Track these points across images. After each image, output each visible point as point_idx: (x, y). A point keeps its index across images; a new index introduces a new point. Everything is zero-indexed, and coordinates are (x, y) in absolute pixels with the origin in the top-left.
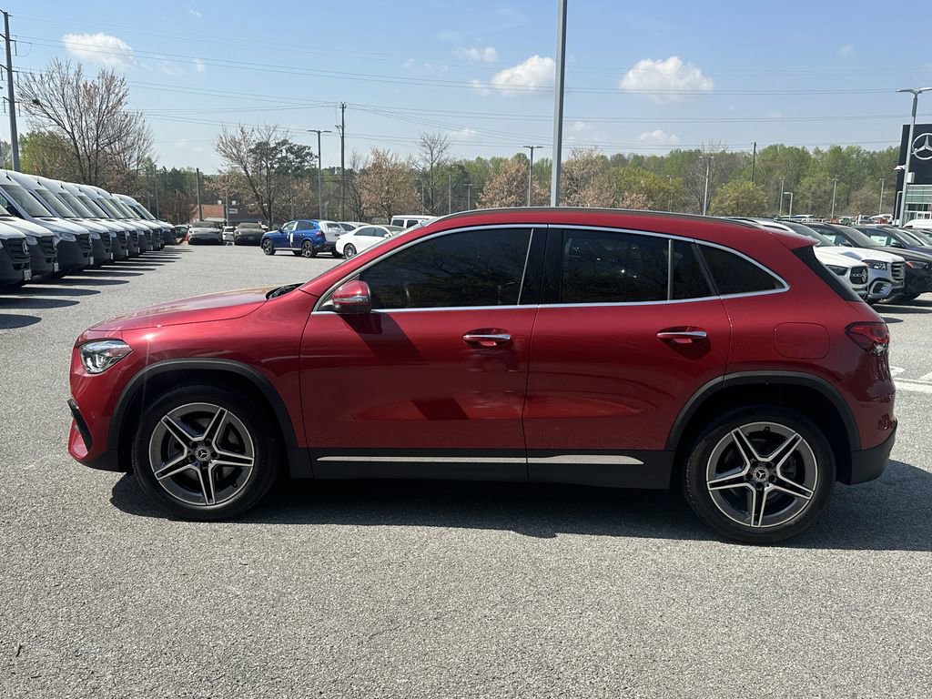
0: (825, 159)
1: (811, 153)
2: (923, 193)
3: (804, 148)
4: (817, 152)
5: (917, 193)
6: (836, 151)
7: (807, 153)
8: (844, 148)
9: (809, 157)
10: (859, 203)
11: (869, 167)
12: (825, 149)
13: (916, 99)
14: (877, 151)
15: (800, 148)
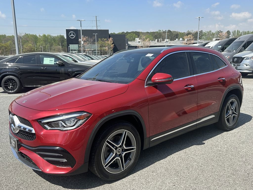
0: (42, 38)
1: (38, 36)
2: (74, 47)
3: (36, 35)
4: (40, 36)
5: (72, 47)
6: (44, 36)
7: (37, 36)
8: (46, 35)
9: (38, 37)
10: (57, 49)
11: (53, 40)
12: (42, 35)
13: (81, 23)
14: (55, 36)
15: (35, 35)
